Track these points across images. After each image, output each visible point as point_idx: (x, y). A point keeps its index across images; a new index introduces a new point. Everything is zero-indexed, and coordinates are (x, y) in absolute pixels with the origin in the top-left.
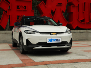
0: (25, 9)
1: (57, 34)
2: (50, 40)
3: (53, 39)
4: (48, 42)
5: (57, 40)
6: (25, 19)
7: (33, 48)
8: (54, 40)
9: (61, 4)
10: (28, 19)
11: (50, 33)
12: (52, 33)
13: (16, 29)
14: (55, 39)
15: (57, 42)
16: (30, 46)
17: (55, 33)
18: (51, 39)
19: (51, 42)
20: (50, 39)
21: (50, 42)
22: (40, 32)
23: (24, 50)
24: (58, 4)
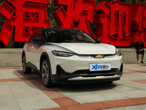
0: (37, 17)
1: (104, 57)
2: (94, 67)
3: (98, 64)
4: (91, 70)
5: (104, 67)
6: (47, 33)
7: (69, 80)
8: (100, 67)
9: (87, 11)
10: (53, 32)
11: (94, 56)
12: (97, 55)
13: (33, 47)
14: (101, 65)
15: (104, 69)
16: (62, 76)
17: (102, 55)
18: (96, 65)
19: (96, 69)
20: (94, 65)
21: (94, 70)
22: (79, 54)
23: (53, 82)
24: (83, 11)
